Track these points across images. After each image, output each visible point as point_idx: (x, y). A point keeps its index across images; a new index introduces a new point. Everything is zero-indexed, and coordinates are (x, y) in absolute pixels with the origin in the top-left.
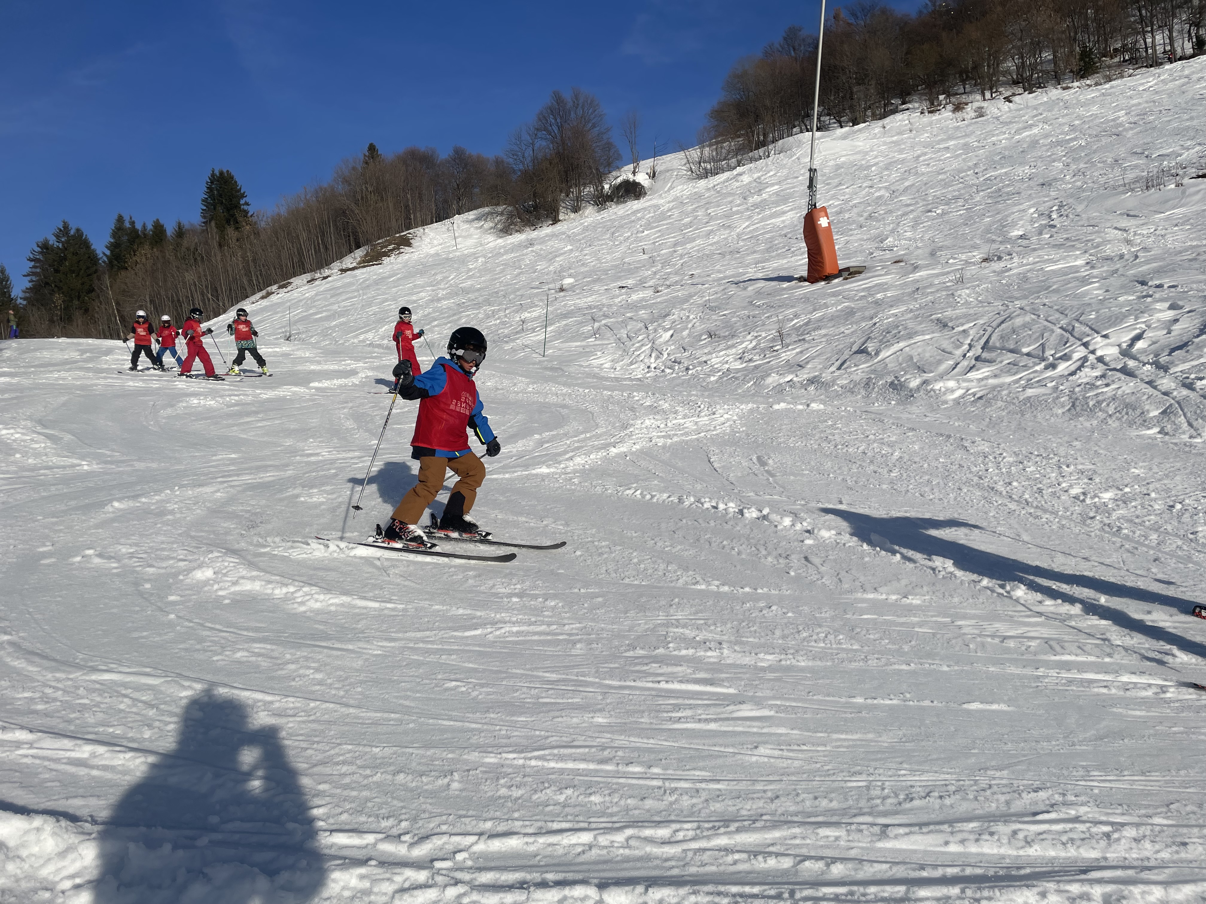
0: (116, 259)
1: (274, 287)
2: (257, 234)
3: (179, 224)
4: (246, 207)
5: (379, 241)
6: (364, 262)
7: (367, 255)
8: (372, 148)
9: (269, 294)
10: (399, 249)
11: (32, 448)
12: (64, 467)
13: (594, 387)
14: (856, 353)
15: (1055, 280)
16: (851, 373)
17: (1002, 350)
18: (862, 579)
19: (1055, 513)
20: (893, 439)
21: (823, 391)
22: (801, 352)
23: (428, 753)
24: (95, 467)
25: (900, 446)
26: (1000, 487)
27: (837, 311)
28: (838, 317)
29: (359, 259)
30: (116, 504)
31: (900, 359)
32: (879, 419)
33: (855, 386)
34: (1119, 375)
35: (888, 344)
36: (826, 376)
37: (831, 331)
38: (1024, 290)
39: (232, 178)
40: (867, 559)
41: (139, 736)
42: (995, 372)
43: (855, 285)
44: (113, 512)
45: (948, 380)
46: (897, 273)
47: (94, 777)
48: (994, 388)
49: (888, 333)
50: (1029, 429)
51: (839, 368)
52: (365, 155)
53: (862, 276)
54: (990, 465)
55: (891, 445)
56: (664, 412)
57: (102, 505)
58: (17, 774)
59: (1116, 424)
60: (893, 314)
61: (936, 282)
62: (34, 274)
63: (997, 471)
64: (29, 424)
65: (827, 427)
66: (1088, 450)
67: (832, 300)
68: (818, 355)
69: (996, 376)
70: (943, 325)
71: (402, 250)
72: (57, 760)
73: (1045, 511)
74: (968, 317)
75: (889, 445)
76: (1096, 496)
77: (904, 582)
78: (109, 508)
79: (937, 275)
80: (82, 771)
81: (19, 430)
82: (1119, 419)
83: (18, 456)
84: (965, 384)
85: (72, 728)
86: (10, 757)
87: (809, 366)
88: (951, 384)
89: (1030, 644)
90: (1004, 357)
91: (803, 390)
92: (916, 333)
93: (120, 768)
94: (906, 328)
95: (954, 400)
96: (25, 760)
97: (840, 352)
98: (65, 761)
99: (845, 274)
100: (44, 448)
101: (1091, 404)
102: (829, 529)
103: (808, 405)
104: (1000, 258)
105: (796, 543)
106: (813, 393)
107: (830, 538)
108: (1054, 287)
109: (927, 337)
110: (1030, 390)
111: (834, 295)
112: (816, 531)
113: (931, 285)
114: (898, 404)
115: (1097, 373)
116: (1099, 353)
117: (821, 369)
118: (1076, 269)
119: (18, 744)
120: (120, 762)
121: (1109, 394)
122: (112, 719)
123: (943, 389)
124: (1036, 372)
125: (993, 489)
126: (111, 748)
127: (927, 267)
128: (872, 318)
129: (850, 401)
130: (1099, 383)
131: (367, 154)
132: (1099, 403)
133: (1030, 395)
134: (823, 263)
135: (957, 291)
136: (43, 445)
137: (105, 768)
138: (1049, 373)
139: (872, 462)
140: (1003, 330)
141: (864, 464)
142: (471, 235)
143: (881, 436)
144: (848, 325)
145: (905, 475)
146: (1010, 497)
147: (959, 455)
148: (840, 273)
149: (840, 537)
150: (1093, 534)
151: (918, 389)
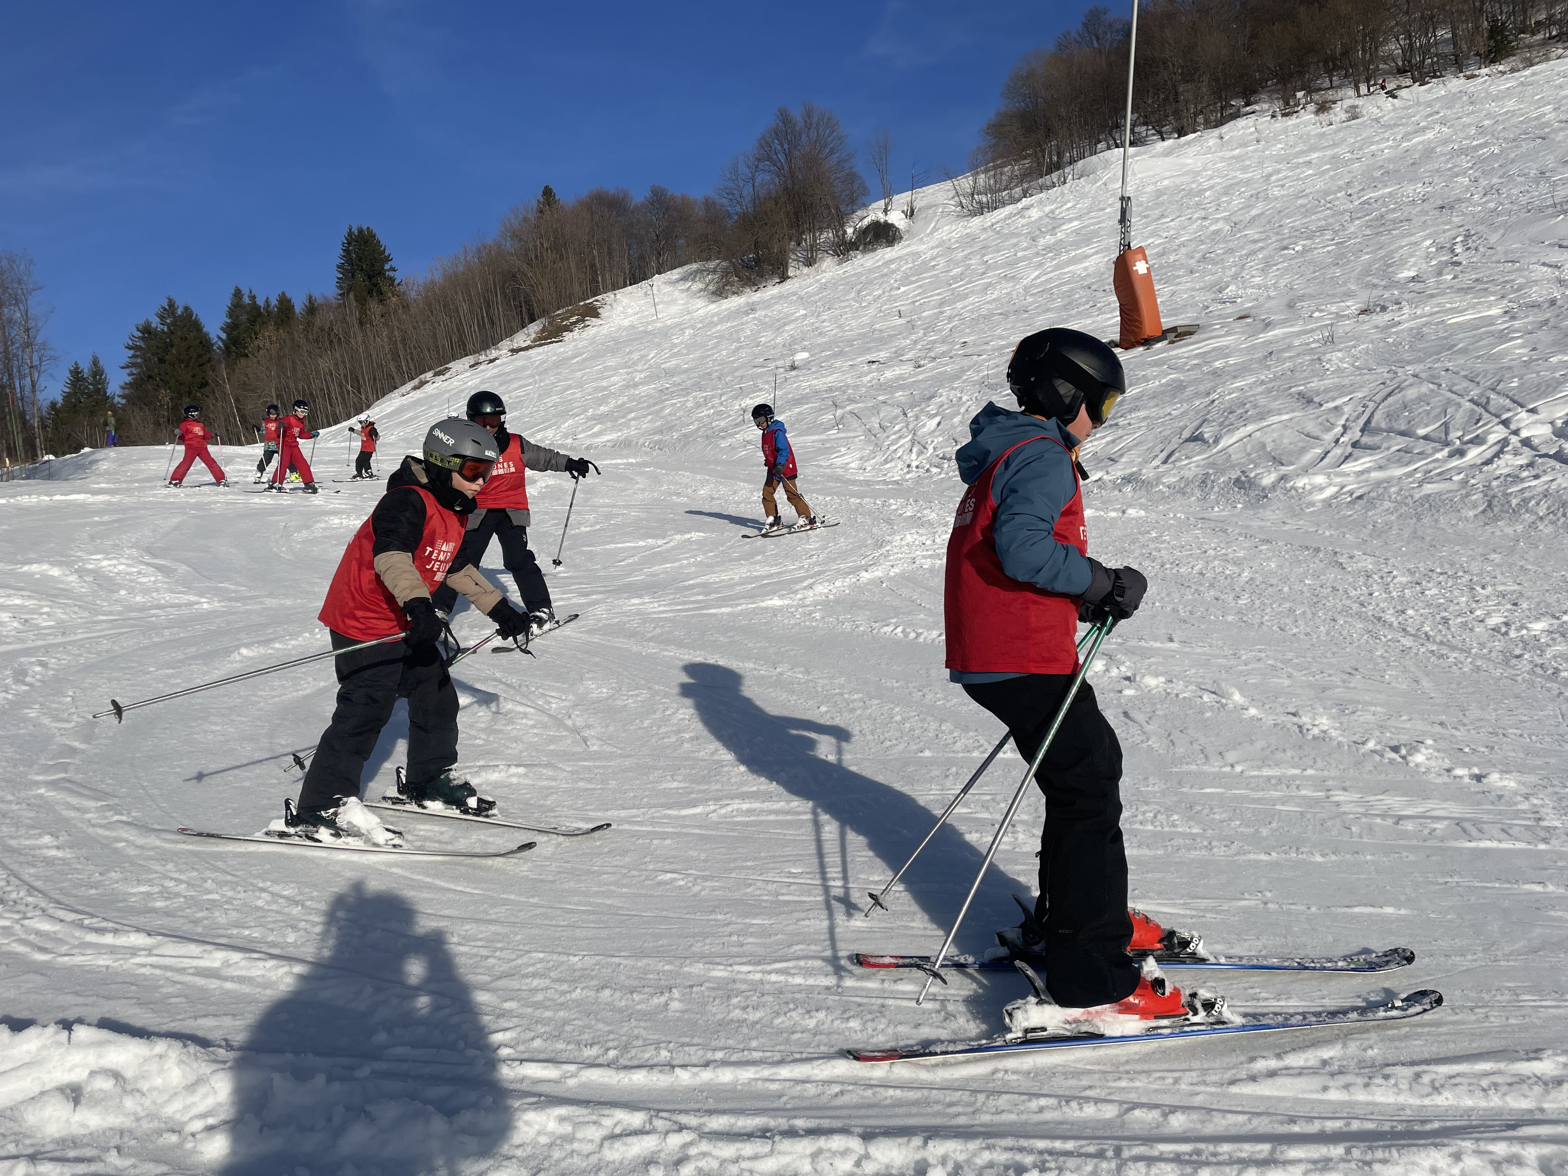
0: (234, 345)
1: (429, 375)
2: (406, 307)
3: (310, 297)
4: (391, 274)
5: (559, 312)
6: (540, 339)
7: (543, 330)
8: (548, 192)
9: (422, 384)
10: (583, 321)
11: (140, 583)
12: (179, 606)
13: (839, 494)
14: (1187, 440)
15: (1461, 336)
16: (1181, 468)
17: (1388, 432)
18: (1203, 740)
19: (1467, 651)
20: (1241, 554)
21: (1144, 492)
22: (1113, 441)
23: (640, 964)
24: (217, 605)
25: (1251, 564)
26: (1390, 616)
27: (1162, 385)
28: (1162, 393)
29: (534, 336)
30: (244, 651)
31: (1249, 447)
32: (1220, 528)
33: (1187, 485)
34: (1553, 463)
35: (1231, 428)
36: (1148, 473)
37: (1154, 412)
38: (1419, 351)
39: (374, 236)
40: (1208, 714)
41: (281, 940)
42: (1380, 462)
43: (1184, 350)
44: (241, 661)
45: (1315, 474)
46: (1243, 333)
47: (227, 992)
48: (1378, 484)
49: (1231, 413)
50: (1428, 539)
51: (1165, 462)
52: (539, 202)
53: (1194, 338)
54: (1375, 587)
55: (1237, 563)
56: (931, 524)
57: (227, 652)
58: (133, 988)
59: (1549, 530)
60: (1237, 388)
61: (1297, 343)
62: (134, 365)
63: (1384, 595)
64: (134, 552)
65: (1153, 540)
66: (1511, 566)
67: (1155, 371)
68: (1137, 445)
69: (1381, 468)
70: (1307, 400)
71: (587, 323)
72: (182, 970)
73: (1453, 648)
74: (1341, 390)
75: (1235, 563)
76: (1523, 627)
77: (1260, 744)
78: (236, 656)
79: (1298, 334)
80: (213, 984)
81: (123, 561)
82: (1553, 523)
83: (123, 592)
84: (1338, 480)
85: (200, 930)
86: (125, 967)
87: (1124, 460)
88: (1320, 479)
89: (1435, 826)
90: (1391, 443)
91: (1116, 492)
92: (1269, 412)
93: (260, 980)
94: (1255, 406)
95: (1324, 501)
96: (142, 970)
97: (1166, 440)
98: (191, 971)
99: (1171, 336)
100: (155, 582)
101: (1514, 502)
102: (1156, 675)
103: (1124, 512)
104: (1384, 309)
105: (1112, 695)
106: (1130, 495)
107: (1157, 687)
108: (1460, 346)
109: (1285, 417)
110: (1429, 486)
111: (1157, 363)
112: (1138, 678)
113: (1289, 347)
114: (1245, 508)
115: (1522, 461)
116: (1524, 434)
117: (1140, 464)
118: (1490, 321)
119: (134, 951)
120: (259, 973)
121: (1540, 489)
122: (248, 919)
123: (1308, 487)
124: (1437, 460)
125: (1379, 619)
126: (247, 955)
127: (1283, 323)
128: (1208, 394)
129: (1181, 505)
130: (1525, 474)
131: (542, 200)
132: (1526, 501)
133: (1430, 492)
134: (1141, 322)
135: (1324, 354)
136: (153, 579)
137: (241, 980)
138: (1455, 462)
139: (1212, 585)
140: (1390, 405)
141: (1202, 589)
142: (676, 300)
143: (1223, 551)
144: (1176, 403)
145: (1257, 602)
146: (1404, 630)
147: (1331, 576)
148: (1163, 335)
149: (1171, 685)
150: (1520, 678)
151: (1274, 487)
